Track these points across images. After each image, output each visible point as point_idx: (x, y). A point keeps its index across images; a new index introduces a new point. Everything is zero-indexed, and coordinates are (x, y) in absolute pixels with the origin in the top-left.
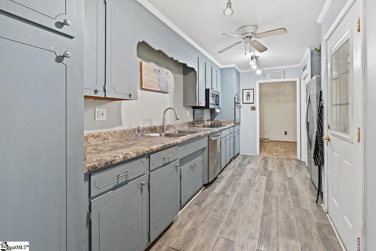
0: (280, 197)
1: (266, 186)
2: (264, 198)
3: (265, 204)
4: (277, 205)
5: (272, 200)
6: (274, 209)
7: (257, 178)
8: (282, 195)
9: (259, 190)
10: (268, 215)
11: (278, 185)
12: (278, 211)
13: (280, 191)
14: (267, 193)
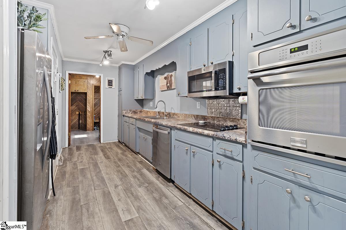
0: (92, 189)
1: (112, 198)
2: (106, 183)
3: (102, 178)
4: (93, 181)
5: (98, 183)
6: (94, 178)
7: (134, 209)
8: (91, 193)
9: (115, 189)
10: (97, 173)
11: (97, 209)
12: (91, 178)
13: (94, 197)
14: (106, 188)
